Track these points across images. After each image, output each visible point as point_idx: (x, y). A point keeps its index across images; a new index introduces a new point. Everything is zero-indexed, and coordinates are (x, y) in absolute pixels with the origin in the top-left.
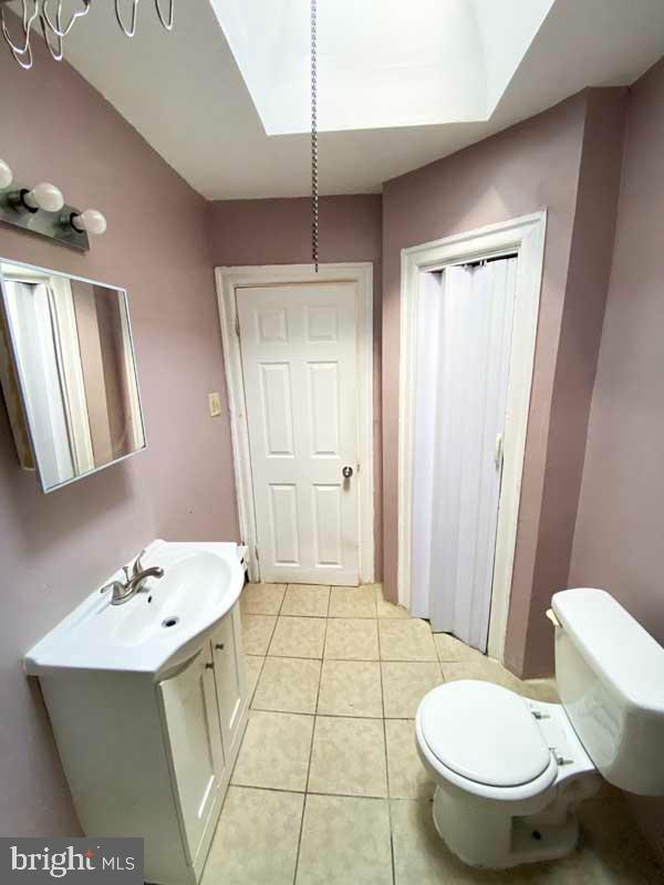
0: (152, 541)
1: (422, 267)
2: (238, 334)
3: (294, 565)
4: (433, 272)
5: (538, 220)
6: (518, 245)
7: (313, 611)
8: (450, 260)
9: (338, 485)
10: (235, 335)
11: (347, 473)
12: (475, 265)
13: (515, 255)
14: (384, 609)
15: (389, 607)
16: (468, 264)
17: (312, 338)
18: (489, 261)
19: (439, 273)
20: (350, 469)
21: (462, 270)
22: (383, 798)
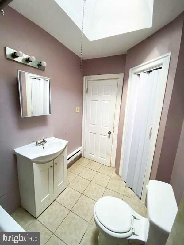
0: (52, 136)
1: (135, 73)
2: (87, 93)
3: (93, 155)
4: (138, 75)
5: (168, 56)
6: (161, 64)
7: (95, 169)
8: (142, 71)
9: (107, 136)
10: (86, 93)
11: (110, 133)
12: (149, 72)
13: (161, 68)
14: (114, 175)
15: (116, 175)
16: (148, 72)
17: (105, 94)
18: (153, 70)
19: (139, 75)
20: (111, 132)
21: (146, 74)
22: (88, 222)
